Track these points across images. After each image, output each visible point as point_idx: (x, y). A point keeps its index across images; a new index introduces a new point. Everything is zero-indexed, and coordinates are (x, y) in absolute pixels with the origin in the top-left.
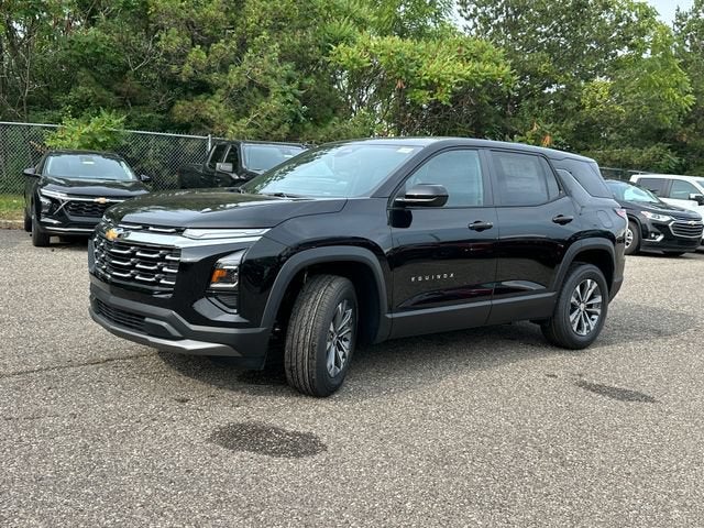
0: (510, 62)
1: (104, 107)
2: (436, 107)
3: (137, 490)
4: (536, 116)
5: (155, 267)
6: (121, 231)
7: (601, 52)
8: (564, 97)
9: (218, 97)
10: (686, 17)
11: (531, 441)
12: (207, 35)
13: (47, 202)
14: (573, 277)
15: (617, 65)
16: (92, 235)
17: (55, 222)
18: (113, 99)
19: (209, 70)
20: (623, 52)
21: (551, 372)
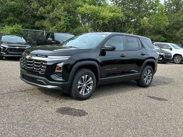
0: (123, 13)
1: (16, 23)
2: (104, 24)
3: (40, 125)
4: (129, 27)
5: (40, 66)
6: (30, 56)
7: (146, 11)
8: (137, 22)
9: (47, 20)
10: (167, 2)
11: (139, 111)
12: (43, 4)
13: (2, 48)
14: (145, 69)
15: (150, 14)
16: (21, 57)
17: (4, 53)
18: (19, 20)
19: (45, 13)
20: (151, 11)
21: (140, 93)
